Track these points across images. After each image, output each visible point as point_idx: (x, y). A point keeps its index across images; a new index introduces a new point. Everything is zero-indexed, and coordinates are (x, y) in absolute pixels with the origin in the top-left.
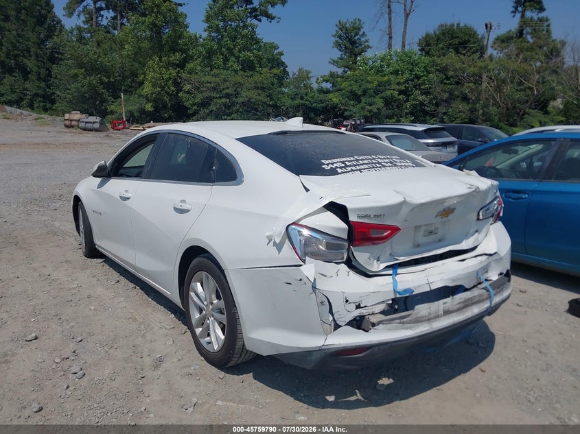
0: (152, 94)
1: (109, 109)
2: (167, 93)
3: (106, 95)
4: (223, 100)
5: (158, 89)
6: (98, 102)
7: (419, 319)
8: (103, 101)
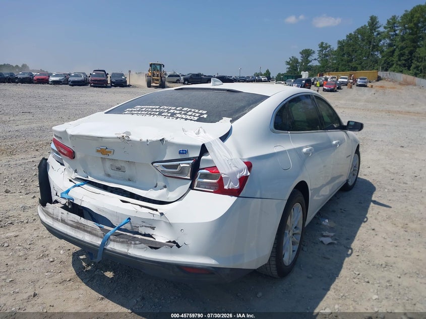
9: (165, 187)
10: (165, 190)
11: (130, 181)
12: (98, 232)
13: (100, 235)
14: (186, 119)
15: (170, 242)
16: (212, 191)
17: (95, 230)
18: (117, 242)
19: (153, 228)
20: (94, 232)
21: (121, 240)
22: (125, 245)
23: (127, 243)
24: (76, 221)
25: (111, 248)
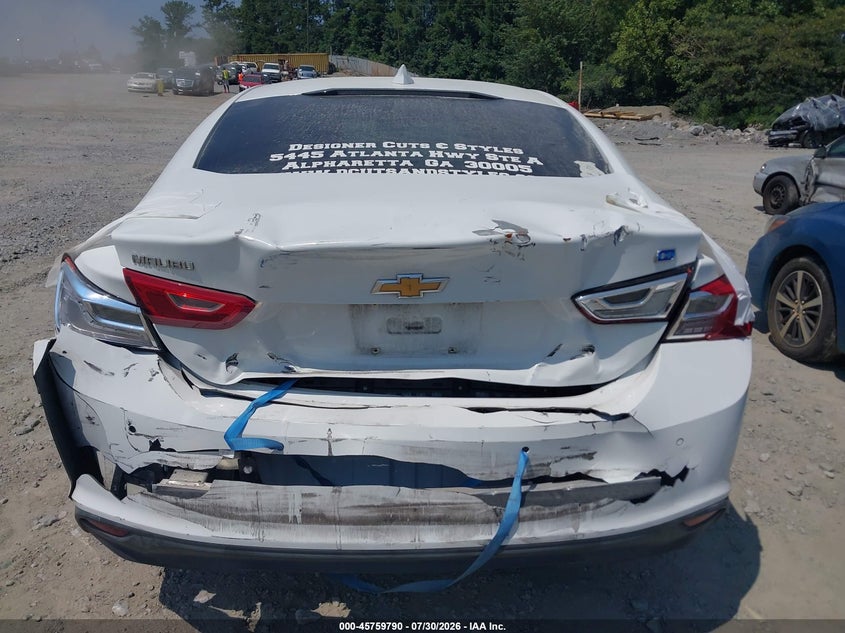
0: (625, 60)
1: (564, 85)
2: (649, 59)
3: (563, 66)
4: (734, 68)
5: (636, 53)
6: (549, 76)
7: (224, 511)
8: (558, 73)
9: (591, 349)
10: (588, 358)
11: (455, 353)
12: (474, 510)
13: (483, 516)
14: (485, 172)
15: (643, 475)
16: (703, 335)
17: (464, 507)
18: (542, 517)
19: (590, 456)
20: (460, 514)
21: (556, 509)
22: (568, 519)
23: (574, 511)
24: (380, 503)
25: (524, 540)
